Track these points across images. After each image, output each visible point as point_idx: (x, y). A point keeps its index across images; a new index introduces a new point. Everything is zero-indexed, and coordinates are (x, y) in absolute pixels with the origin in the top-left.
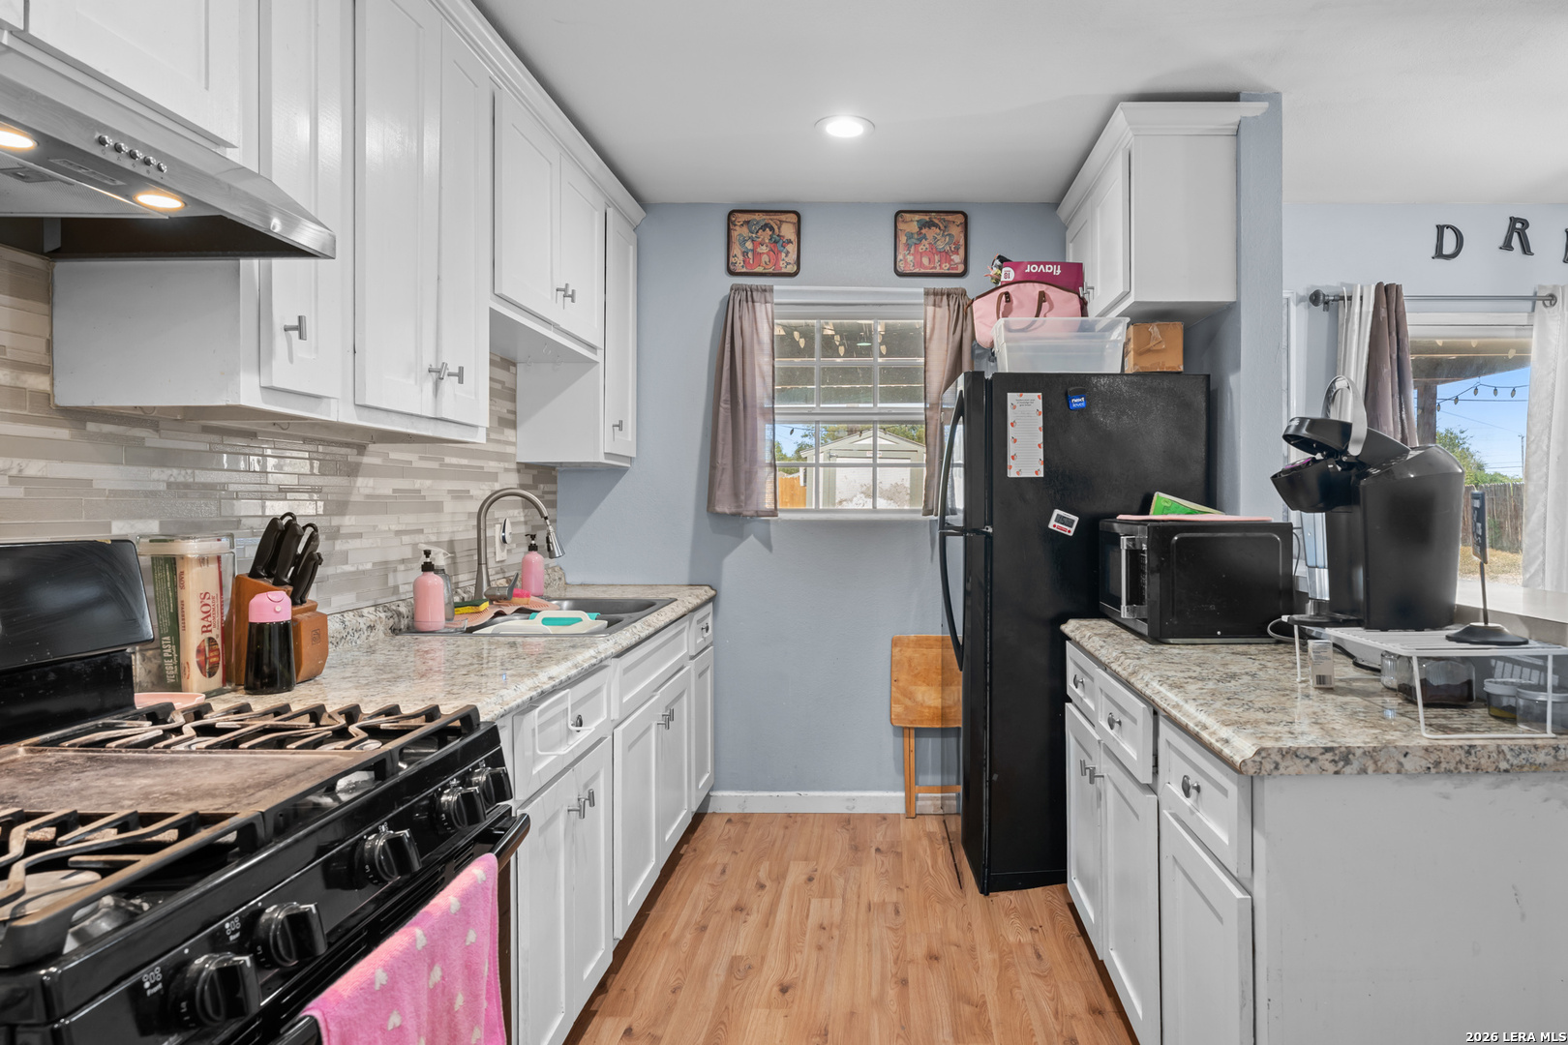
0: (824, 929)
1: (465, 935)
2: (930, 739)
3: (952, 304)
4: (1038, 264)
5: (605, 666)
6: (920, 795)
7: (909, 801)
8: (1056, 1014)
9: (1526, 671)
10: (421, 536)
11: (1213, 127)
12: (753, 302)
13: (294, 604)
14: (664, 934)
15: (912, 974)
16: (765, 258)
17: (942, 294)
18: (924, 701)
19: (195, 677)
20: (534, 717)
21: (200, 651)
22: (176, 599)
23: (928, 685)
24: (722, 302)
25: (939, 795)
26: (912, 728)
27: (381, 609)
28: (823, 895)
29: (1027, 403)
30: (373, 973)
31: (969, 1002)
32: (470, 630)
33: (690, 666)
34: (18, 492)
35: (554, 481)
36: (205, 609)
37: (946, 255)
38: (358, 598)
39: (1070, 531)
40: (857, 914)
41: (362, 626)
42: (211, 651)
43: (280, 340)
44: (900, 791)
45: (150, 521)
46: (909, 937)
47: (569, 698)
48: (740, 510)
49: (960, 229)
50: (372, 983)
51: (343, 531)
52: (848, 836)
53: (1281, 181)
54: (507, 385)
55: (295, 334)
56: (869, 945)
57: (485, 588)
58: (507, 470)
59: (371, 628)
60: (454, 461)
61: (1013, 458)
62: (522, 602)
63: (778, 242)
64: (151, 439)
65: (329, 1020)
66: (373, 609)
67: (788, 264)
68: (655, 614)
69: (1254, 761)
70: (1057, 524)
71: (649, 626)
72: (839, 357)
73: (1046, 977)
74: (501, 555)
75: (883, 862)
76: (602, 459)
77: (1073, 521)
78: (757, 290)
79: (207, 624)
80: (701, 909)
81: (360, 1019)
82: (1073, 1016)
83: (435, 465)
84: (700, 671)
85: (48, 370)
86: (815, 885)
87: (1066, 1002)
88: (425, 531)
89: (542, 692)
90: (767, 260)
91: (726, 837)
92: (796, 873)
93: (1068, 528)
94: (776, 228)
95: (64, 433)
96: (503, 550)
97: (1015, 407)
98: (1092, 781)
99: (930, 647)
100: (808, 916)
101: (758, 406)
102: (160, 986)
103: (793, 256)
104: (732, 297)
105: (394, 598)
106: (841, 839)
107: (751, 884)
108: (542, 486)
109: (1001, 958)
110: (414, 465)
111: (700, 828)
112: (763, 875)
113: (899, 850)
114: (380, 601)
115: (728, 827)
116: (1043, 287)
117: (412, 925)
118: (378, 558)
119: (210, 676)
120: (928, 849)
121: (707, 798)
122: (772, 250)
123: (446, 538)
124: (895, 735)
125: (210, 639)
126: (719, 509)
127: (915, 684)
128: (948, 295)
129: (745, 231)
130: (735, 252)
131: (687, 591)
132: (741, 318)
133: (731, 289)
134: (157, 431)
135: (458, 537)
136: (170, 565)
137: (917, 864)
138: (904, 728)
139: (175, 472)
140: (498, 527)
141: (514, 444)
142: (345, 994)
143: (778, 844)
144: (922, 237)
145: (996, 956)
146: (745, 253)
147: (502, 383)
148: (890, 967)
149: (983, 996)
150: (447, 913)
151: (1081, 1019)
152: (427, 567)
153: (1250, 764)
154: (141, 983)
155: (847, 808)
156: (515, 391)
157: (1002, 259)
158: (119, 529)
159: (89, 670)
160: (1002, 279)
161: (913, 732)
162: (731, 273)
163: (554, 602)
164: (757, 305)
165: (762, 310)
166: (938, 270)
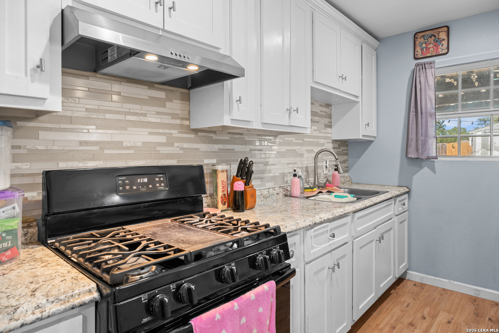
1: (258, 309)
5: (349, 216)
10: (296, 165)
12: (425, 69)
13: (245, 185)
14: (377, 324)
16: (432, 49)
19: (220, 206)
20: (311, 232)
21: (222, 197)
22: (216, 182)
24: (412, 71)
27: (281, 188)
30: (215, 315)
32: (307, 198)
33: (395, 219)
34: (182, 152)
35: (347, 146)
36: (223, 185)
38: (274, 184)
41: (275, 193)
42: (224, 198)
43: (235, 105)
45: (214, 160)
47: (329, 226)
48: (419, 156)
50: (215, 318)
51: (270, 163)
52: (473, 308)
54: (328, 113)
55: (239, 102)
57: (317, 183)
58: (328, 142)
59: (278, 194)
60: (308, 140)
62: (330, 189)
63: (438, 41)
64: (214, 137)
65: (196, 326)
66: (279, 188)
67: (443, 50)
68: (376, 197)
71: (372, 202)
72: (475, 87)
74: (326, 172)
76: (361, 137)
78: (427, 64)
79: (223, 190)
80: (394, 319)
81: (208, 329)
83: (301, 141)
84: (401, 220)
85: (189, 119)
86: (451, 326)
88: (297, 163)
89: (315, 223)
90: (433, 50)
91: (412, 291)
92: (442, 317)
94: (437, 35)
95: (192, 136)
96: (326, 170)
101: (428, 112)
102: (147, 300)
103: (445, 46)
104: (415, 69)
105: (286, 185)
106: (470, 309)
107: (419, 315)
108: (342, 148)
110: (293, 142)
111: (401, 284)
112: (426, 312)
114: (282, 186)
115: (414, 287)
117: (235, 301)
118: (281, 172)
119: (224, 205)
121: (405, 273)
122: (435, 45)
123: (305, 166)
125: (224, 194)
126: (410, 156)
129: (422, 40)
130: (418, 50)
131: (396, 188)
132: (419, 77)
133: (415, 65)
134: (216, 134)
135: (309, 165)
136: (215, 172)
139: (220, 145)
140: (325, 162)
141: (331, 133)
142: (204, 319)
143: (436, 301)
146: (422, 50)
147: (326, 112)
150: (249, 299)
152: (295, 175)
154: (141, 298)
155: (475, 294)
156: (331, 115)
158: (206, 162)
159: (192, 200)
162: (416, 59)
163: (342, 189)
164: (427, 70)
165: (429, 72)
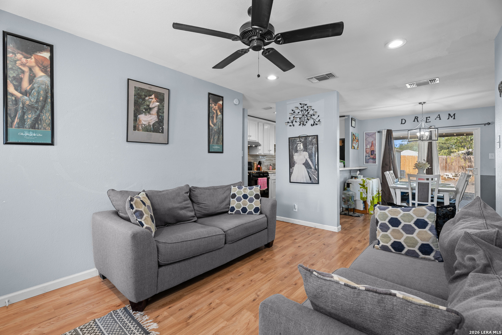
13: (260, 166)
51: (265, 162)
55: (260, 150)
136: (254, 163)
139: (255, 158)
158: (252, 161)
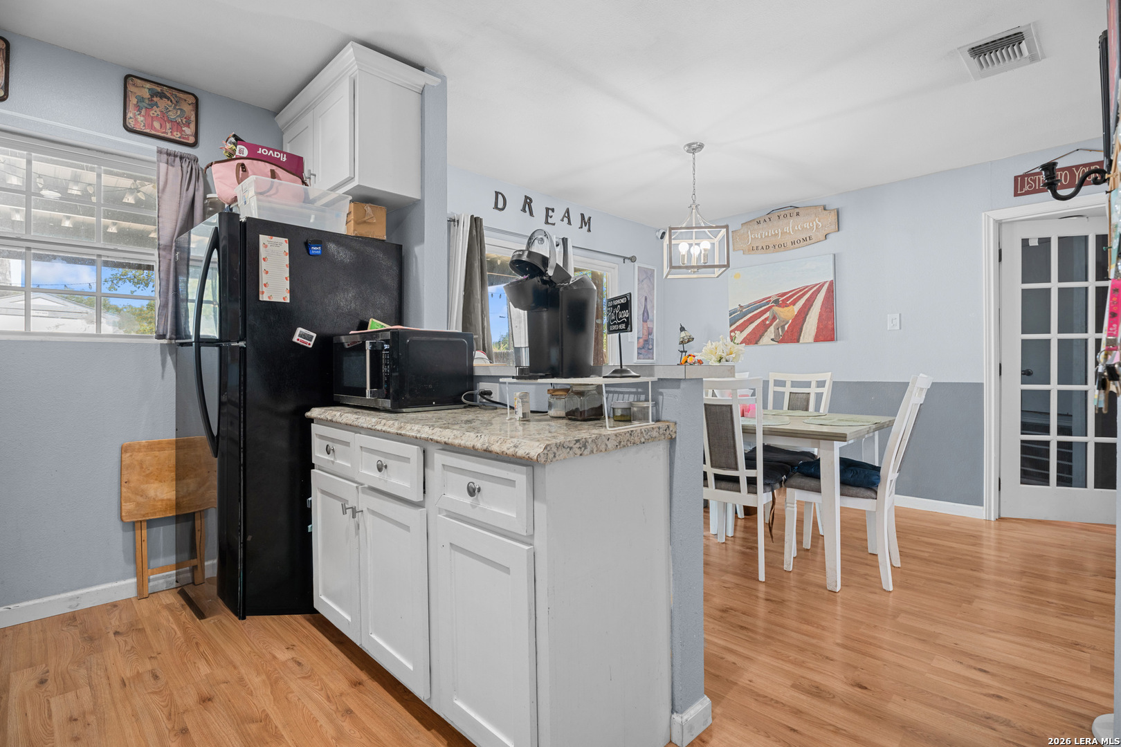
0: (76, 720)
2: (162, 527)
3: (185, 166)
4: (269, 149)
6: (151, 577)
7: (141, 585)
8: (328, 699)
9: (626, 396)
11: (408, 83)
15: (189, 721)
17: (175, 156)
18: (156, 495)
23: (161, 481)
25: (175, 571)
26: (144, 521)
28: (64, 690)
29: (277, 245)
31: (253, 721)
37: (177, 126)
39: (310, 344)
40: (111, 694)
44: (130, 578)
46: (175, 693)
49: (191, 107)
52: (77, 631)
53: (446, 131)
56: (135, 715)
61: (265, 285)
69: (544, 454)
70: (300, 339)
73: (310, 676)
75: (125, 641)
77: (313, 337)
82: (341, 694)
86: (50, 686)
87: (332, 686)
92: (22, 682)
93: (309, 342)
97: (266, 246)
98: (354, 517)
99: (163, 449)
100: (50, 716)
106: (70, 636)
109: (269, 677)
113: (140, 627)
116: (274, 167)
120: (170, 617)
124: (124, 530)
127: (147, 483)
128: (181, 158)
137: (163, 632)
138: (134, 523)
144: (153, 105)
145: (264, 677)
148: (165, 724)
149: (264, 710)
151: (348, 694)
153: (542, 455)
157: (237, 139)
160: (237, 153)
161: (144, 525)
166: (169, 136)
